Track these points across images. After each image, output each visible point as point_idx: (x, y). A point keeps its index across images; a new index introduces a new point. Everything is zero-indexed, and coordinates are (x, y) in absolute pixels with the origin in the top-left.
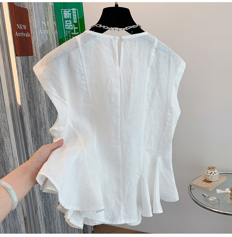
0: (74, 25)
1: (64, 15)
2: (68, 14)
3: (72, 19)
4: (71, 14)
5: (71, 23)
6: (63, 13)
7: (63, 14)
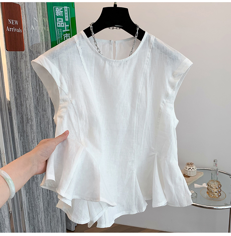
0: (65, 23)
2: (60, 11)
3: (63, 17)
5: (62, 21)
7: (55, 12)
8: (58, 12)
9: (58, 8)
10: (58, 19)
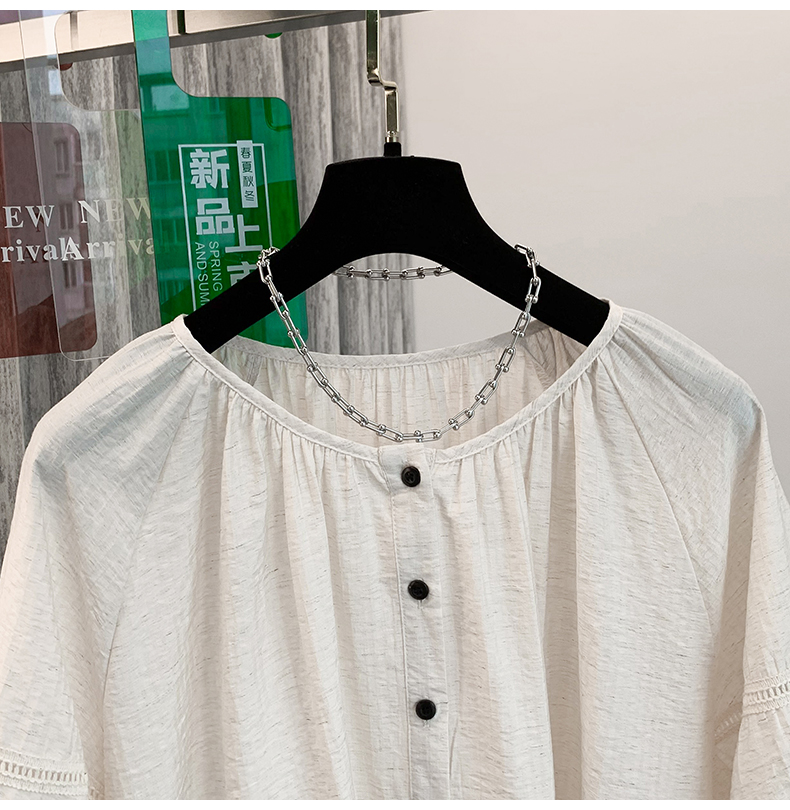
0: (240, 218)
1: (193, 172)
2: (216, 166)
3: (233, 193)
4: (227, 166)
5: (226, 209)
6: (188, 160)
7: (188, 170)
8: (201, 172)
9: (204, 150)
10: (201, 203)
